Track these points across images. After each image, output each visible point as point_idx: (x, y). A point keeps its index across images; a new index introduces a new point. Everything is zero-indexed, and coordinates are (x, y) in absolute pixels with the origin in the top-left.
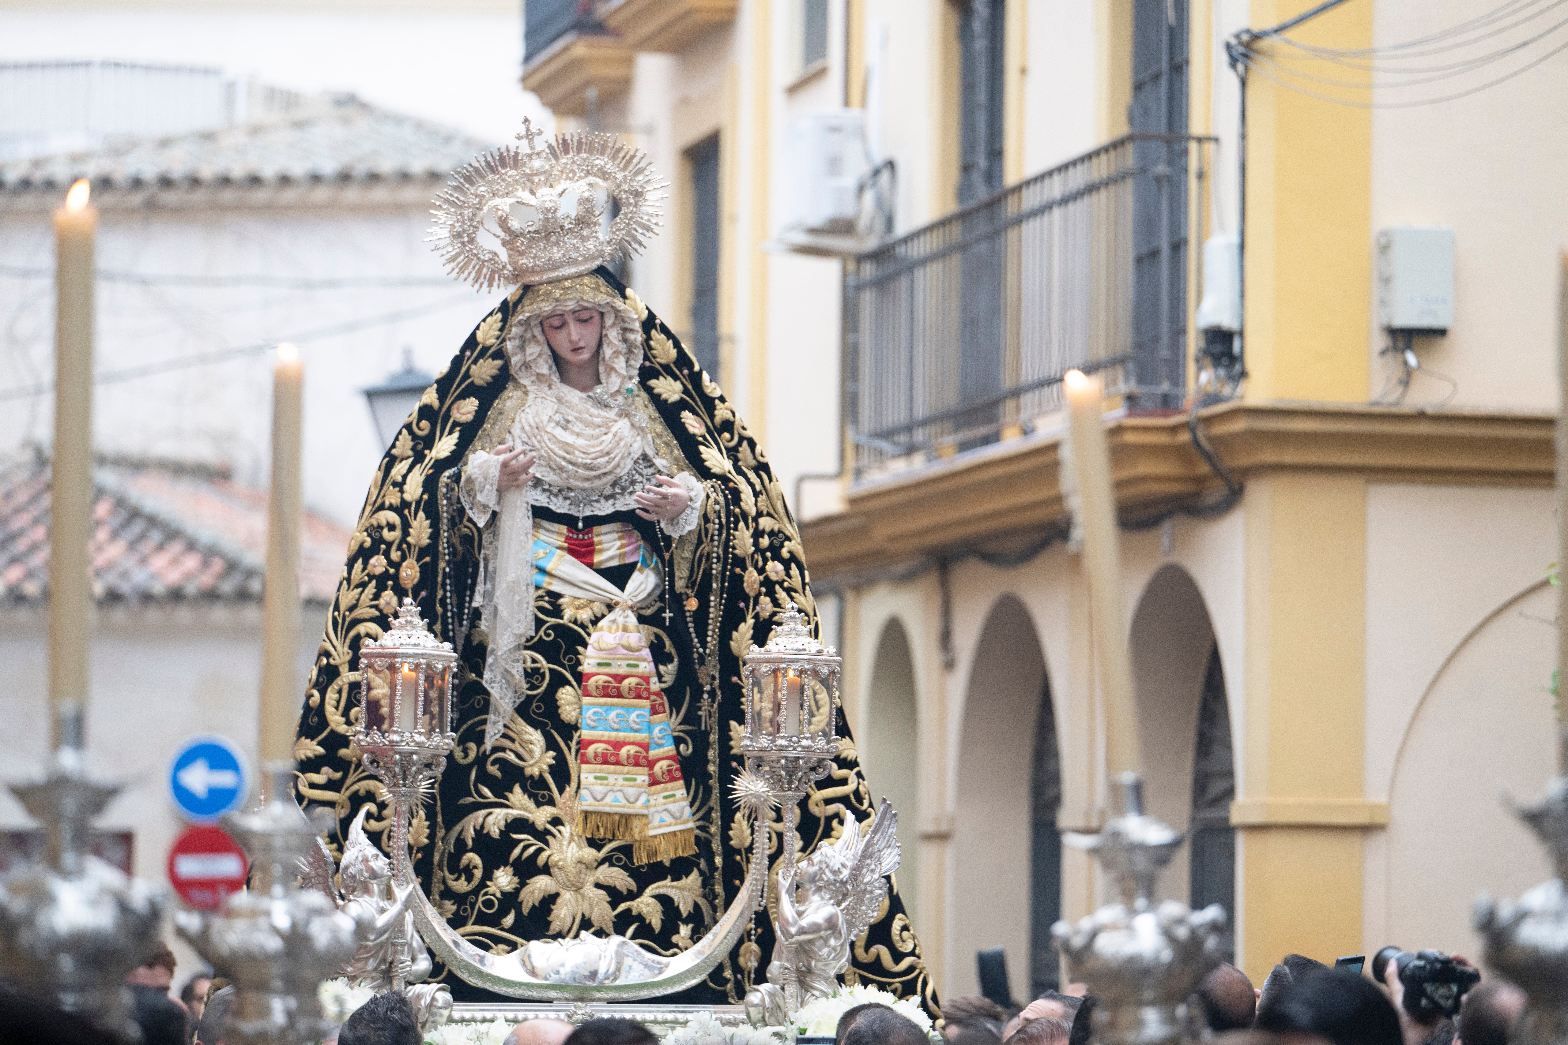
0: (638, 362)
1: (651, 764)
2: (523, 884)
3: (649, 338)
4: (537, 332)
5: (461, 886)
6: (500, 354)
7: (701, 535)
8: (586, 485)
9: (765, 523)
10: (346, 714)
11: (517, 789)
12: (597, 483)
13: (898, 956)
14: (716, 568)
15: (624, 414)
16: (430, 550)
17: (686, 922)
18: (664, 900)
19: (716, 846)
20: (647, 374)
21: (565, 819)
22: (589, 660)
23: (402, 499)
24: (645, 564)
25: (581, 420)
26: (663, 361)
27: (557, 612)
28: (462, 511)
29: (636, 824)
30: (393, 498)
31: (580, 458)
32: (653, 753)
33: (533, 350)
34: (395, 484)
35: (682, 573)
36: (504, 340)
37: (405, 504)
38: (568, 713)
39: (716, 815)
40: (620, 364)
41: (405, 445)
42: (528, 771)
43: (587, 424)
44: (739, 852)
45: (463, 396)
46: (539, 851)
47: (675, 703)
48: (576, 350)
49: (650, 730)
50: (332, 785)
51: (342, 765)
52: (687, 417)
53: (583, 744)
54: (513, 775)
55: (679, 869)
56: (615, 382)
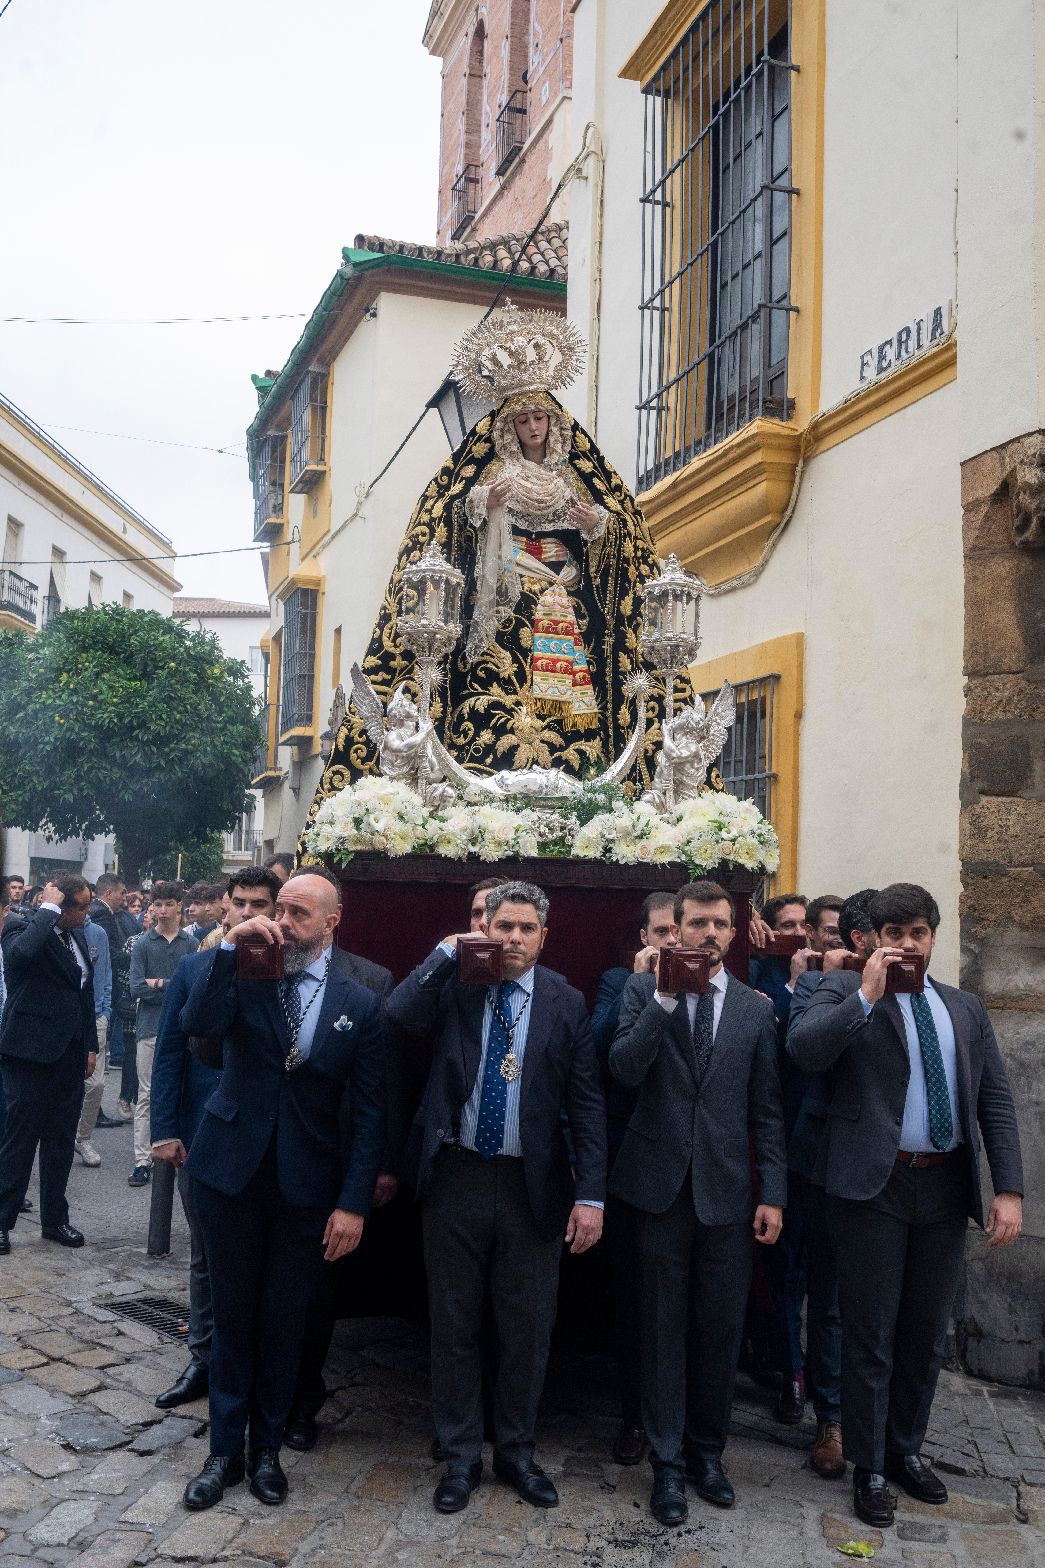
0: (568, 448)
1: (574, 674)
2: (498, 739)
3: (574, 436)
4: (511, 426)
5: (461, 741)
6: (489, 440)
7: (605, 541)
8: (539, 512)
9: (639, 543)
10: (394, 641)
11: (495, 685)
12: (544, 512)
14: (613, 562)
15: (560, 475)
16: (446, 545)
17: (593, 765)
18: (581, 753)
19: (610, 723)
20: (574, 456)
21: (523, 702)
22: (539, 613)
23: (431, 518)
24: (571, 563)
25: (536, 477)
26: (582, 450)
27: (520, 585)
28: (466, 521)
29: (565, 707)
30: (425, 518)
31: (535, 496)
32: (576, 668)
33: (508, 437)
34: (427, 511)
35: (593, 563)
36: (492, 431)
37: (432, 520)
38: (526, 642)
39: (610, 706)
40: (559, 447)
41: (433, 490)
42: (502, 675)
43: (541, 479)
44: (623, 728)
45: (467, 464)
46: (508, 720)
47: (587, 643)
48: (534, 436)
49: (573, 654)
50: (386, 682)
51: (392, 671)
52: (596, 481)
53: (534, 660)
54: (492, 677)
55: (589, 735)
56: (555, 458)
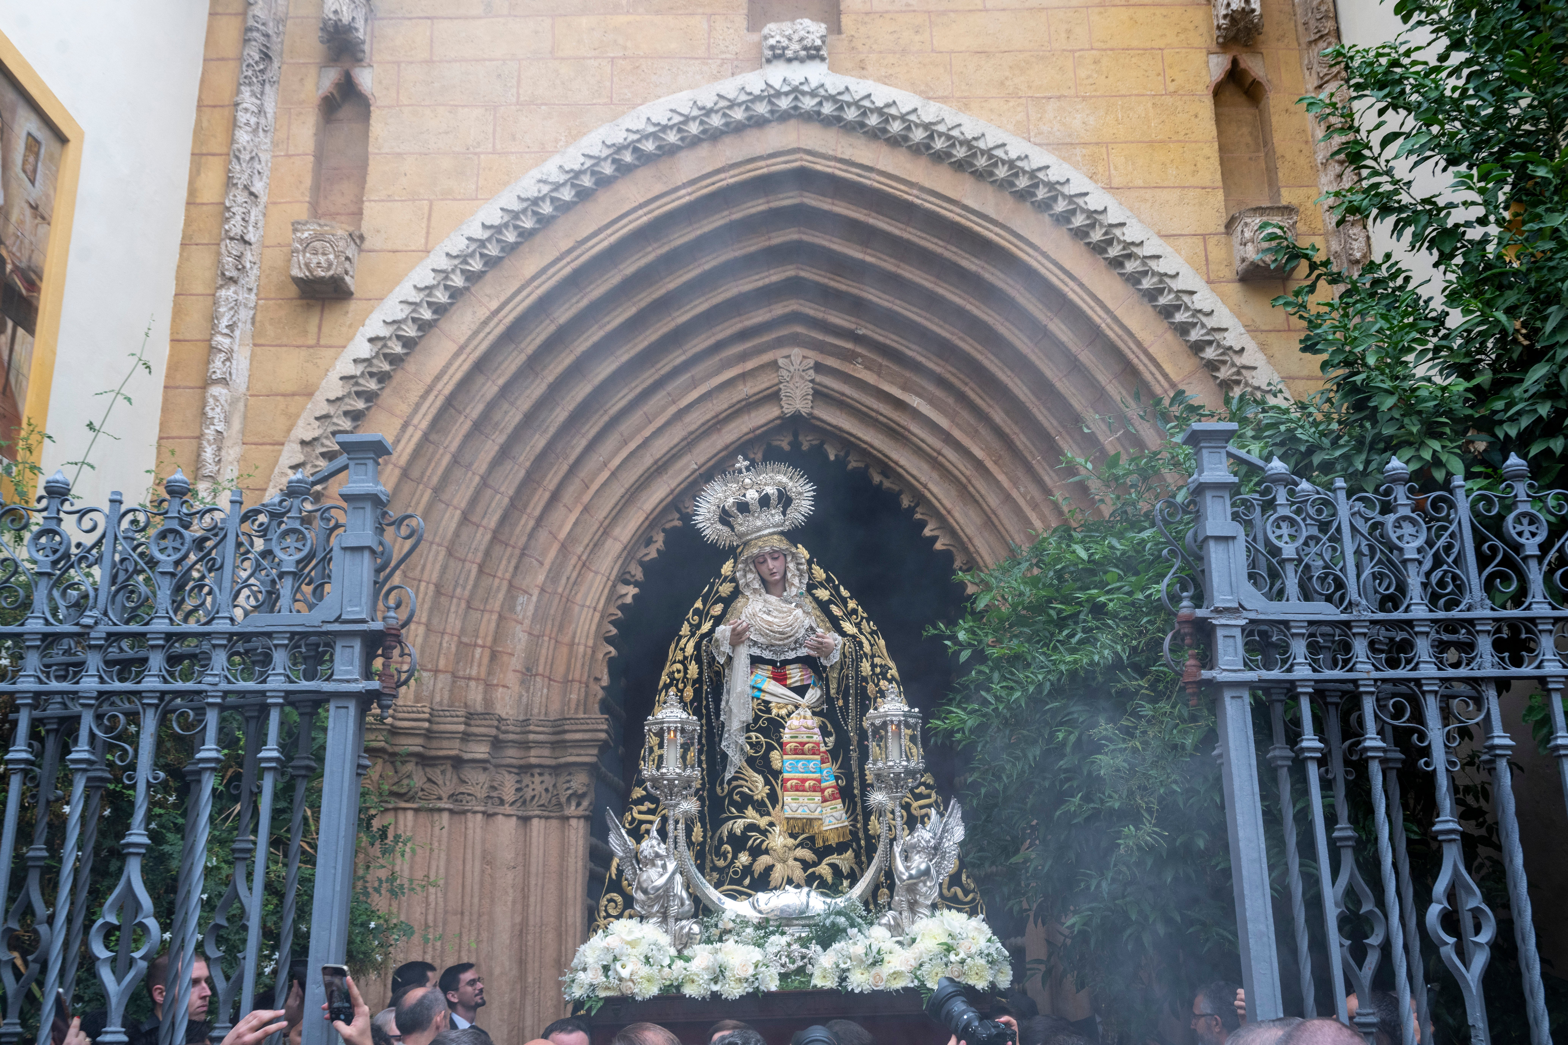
0: (806, 581)
1: (822, 791)
2: (754, 860)
3: (810, 568)
4: (752, 566)
5: (721, 863)
6: (733, 580)
7: (842, 664)
8: (781, 643)
9: (877, 660)
11: (750, 808)
12: (786, 642)
13: (966, 893)
14: (851, 682)
15: (798, 606)
16: (698, 681)
17: (846, 878)
18: (833, 866)
19: (861, 834)
20: (811, 587)
21: (776, 823)
22: (786, 736)
23: (684, 656)
24: (815, 685)
25: (776, 610)
26: (819, 580)
27: (768, 711)
28: (714, 658)
29: (816, 824)
30: (679, 656)
31: (776, 628)
32: (824, 785)
33: (750, 576)
34: (681, 649)
35: (833, 686)
36: (735, 572)
37: (685, 658)
38: (776, 764)
40: (796, 581)
41: (686, 629)
42: (755, 798)
43: (780, 612)
44: (873, 837)
45: (715, 603)
47: (835, 759)
48: (773, 574)
49: (821, 771)
50: (650, 812)
52: (833, 607)
53: (785, 781)
54: (747, 800)
55: (841, 848)
56: (794, 591)
